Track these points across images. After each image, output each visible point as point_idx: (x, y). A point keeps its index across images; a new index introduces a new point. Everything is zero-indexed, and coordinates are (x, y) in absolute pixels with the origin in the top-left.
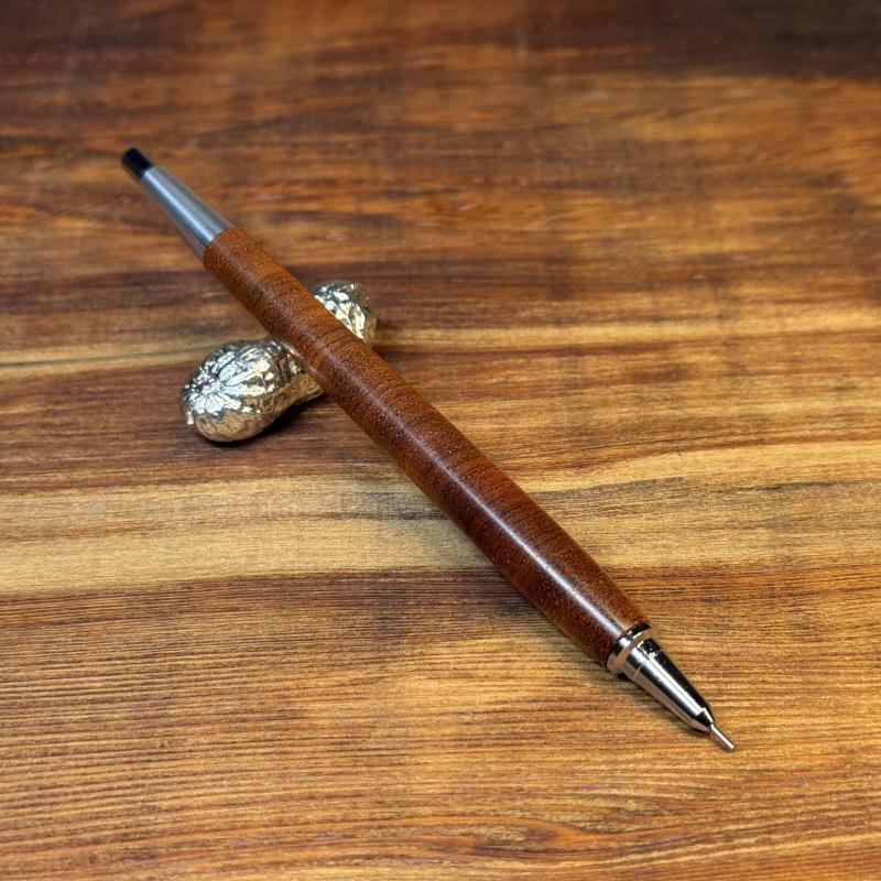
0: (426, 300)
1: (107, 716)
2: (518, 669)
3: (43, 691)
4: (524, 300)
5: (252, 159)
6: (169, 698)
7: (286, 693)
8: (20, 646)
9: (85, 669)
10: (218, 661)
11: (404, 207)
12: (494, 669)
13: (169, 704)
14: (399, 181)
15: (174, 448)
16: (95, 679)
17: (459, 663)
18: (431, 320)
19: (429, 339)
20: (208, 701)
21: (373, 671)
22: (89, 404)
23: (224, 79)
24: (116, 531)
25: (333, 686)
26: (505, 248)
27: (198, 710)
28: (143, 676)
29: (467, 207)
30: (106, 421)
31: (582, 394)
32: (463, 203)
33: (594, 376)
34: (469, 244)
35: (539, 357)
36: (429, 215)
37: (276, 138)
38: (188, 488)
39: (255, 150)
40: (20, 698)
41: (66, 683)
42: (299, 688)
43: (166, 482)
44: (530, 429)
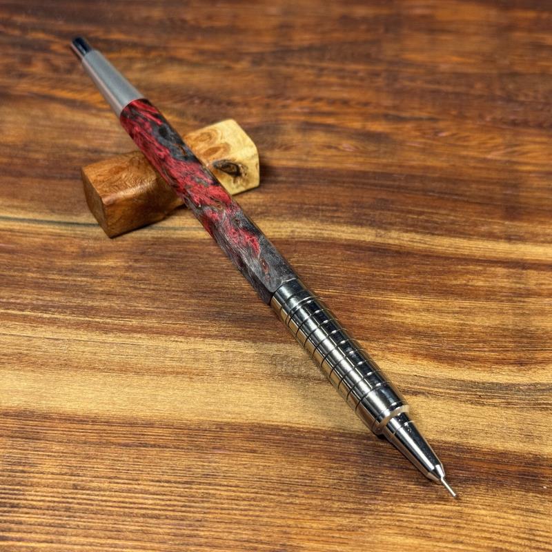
0: (410, 208)
1: (154, 529)
2: (466, 535)
3: (110, 501)
4: (483, 217)
5: (288, 77)
6: (200, 521)
7: (288, 530)
8: (95, 460)
9: (141, 487)
10: (238, 494)
11: (397, 129)
12: (448, 533)
13: (200, 526)
14: (395, 107)
15: (218, 309)
16: (147, 496)
17: (420, 523)
18: (412, 226)
19: (409, 241)
20: (229, 528)
21: (354, 520)
22: (158, 264)
23: (273, 10)
24: (171, 373)
25: (323, 529)
26: (471, 171)
27: (221, 534)
28: (183, 499)
29: (444, 134)
30: (170, 280)
31: (524, 302)
32: (442, 131)
33: (534, 287)
34: (445, 165)
35: (493, 266)
36: (416, 137)
37: (307, 63)
38: (226, 343)
39: (291, 70)
40: (92, 505)
41: (125, 497)
42: (298, 527)
43: (210, 336)
44: (483, 327)
